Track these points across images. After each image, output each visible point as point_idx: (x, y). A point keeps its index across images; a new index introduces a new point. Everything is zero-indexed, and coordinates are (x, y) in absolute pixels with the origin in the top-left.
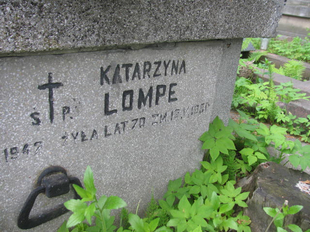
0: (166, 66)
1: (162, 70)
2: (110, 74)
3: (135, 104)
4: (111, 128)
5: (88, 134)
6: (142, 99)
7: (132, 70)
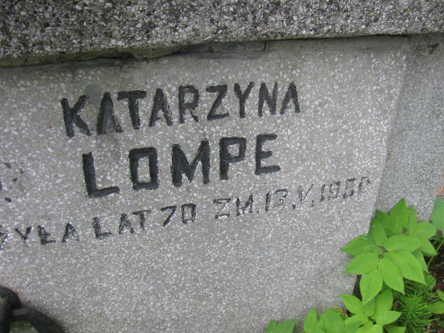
0: (242, 97)
1: (230, 103)
2: (89, 114)
3: (165, 177)
4: (110, 222)
5: (55, 233)
6: (181, 167)
7: (145, 106)
